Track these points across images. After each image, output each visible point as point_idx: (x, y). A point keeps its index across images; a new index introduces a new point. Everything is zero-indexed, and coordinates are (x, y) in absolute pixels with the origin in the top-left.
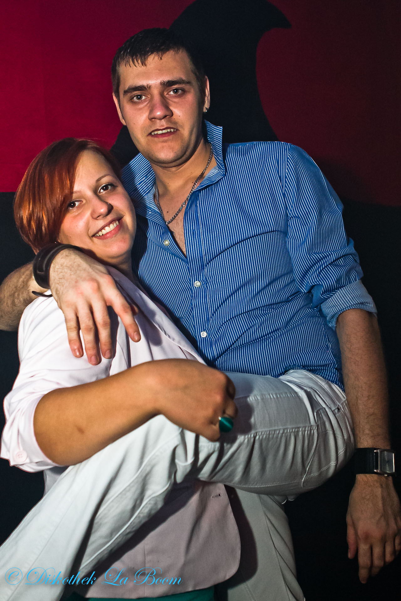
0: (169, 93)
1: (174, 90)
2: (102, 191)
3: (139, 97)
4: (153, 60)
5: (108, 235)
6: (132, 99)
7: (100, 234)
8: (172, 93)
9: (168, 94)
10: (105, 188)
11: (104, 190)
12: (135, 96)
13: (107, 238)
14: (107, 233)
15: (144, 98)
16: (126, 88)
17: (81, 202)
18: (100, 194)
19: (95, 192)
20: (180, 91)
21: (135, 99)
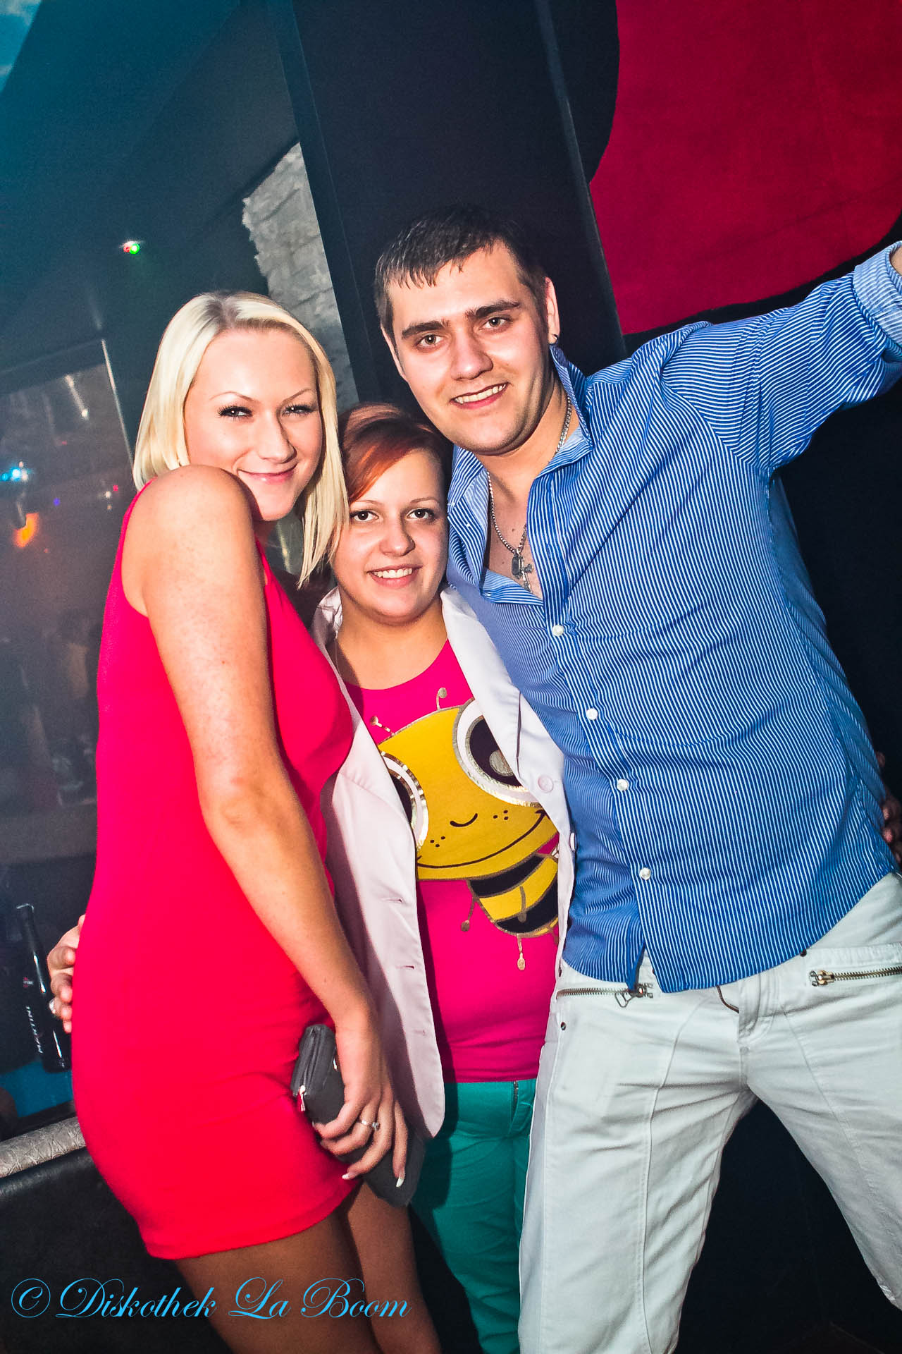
0: (484, 327)
1: (491, 321)
2: (413, 515)
3: (431, 340)
4: (448, 274)
5: (389, 582)
6: (417, 343)
7: (380, 574)
8: (488, 325)
9: (482, 329)
10: (420, 513)
11: (417, 515)
12: (422, 339)
13: (387, 585)
14: (389, 579)
15: (438, 339)
16: (406, 327)
17: (376, 518)
18: (408, 520)
19: (403, 515)
20: (502, 321)
21: (423, 342)
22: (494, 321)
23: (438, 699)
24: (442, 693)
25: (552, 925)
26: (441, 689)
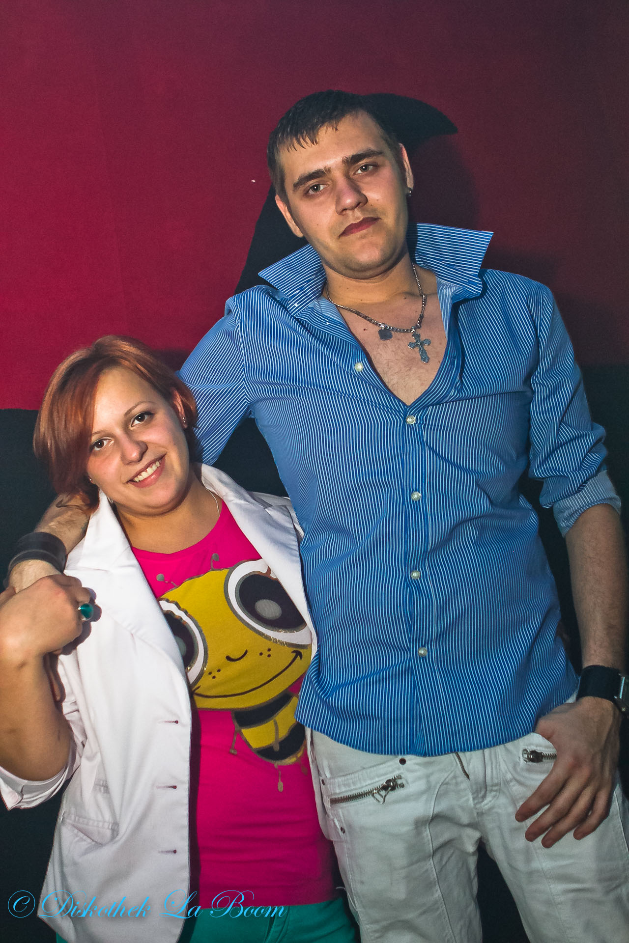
0: (357, 173)
6: (306, 193)
8: (360, 171)
12: (310, 188)
15: (322, 187)
20: (371, 167)
21: (311, 192)
22: (364, 168)
23: (212, 561)
24: (215, 557)
25: (300, 754)
26: (214, 555)
